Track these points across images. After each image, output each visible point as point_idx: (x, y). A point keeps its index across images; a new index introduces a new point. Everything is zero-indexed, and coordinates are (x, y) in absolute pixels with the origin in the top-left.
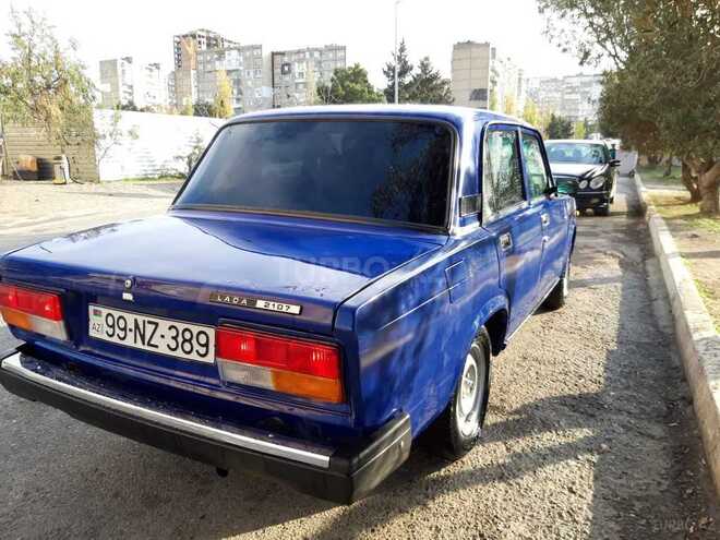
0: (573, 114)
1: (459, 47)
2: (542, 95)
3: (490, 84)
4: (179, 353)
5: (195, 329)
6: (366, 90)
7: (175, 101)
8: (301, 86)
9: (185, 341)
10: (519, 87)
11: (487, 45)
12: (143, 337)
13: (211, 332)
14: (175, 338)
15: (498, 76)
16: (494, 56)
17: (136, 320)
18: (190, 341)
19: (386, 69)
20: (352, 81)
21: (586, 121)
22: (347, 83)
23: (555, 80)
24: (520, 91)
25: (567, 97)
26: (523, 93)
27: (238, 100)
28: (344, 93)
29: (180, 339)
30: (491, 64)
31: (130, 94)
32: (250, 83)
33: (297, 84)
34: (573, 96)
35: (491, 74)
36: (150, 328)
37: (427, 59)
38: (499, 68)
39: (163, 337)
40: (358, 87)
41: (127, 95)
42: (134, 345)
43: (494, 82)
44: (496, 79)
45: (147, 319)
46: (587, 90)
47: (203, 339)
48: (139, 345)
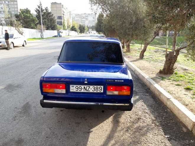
0: (84, 24)
1: (53, 4)
2: (76, 19)
3: (62, 15)
4: (95, 91)
5: (99, 87)
8: (2, 12)
9: (96, 89)
10: (70, 16)
11: (61, 4)
12: (86, 90)
13: (102, 87)
14: (94, 89)
15: (64, 13)
16: (63, 8)
17: (84, 87)
18: (98, 89)
19: (36, 10)
20: (26, 13)
21: (87, 26)
23: (79, 15)
24: (70, 17)
25: (82, 19)
26: (71, 18)
29: (95, 89)
30: (62, 9)
34: (84, 19)
35: (62, 12)
36: (88, 88)
37: (47, 8)
38: (64, 10)
39: (91, 89)
40: (28, 15)
42: (83, 91)
43: (63, 14)
44: (64, 14)
45: (87, 86)
46: (87, 18)
47: (100, 88)
48: (85, 91)
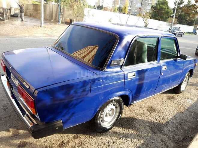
6: (167, 8)
7: (114, 6)
22: (161, 5)
27: (131, 7)
28: (159, 8)
31: (103, 3)
32: (135, 2)
33: (149, 4)
41: (102, 3)
